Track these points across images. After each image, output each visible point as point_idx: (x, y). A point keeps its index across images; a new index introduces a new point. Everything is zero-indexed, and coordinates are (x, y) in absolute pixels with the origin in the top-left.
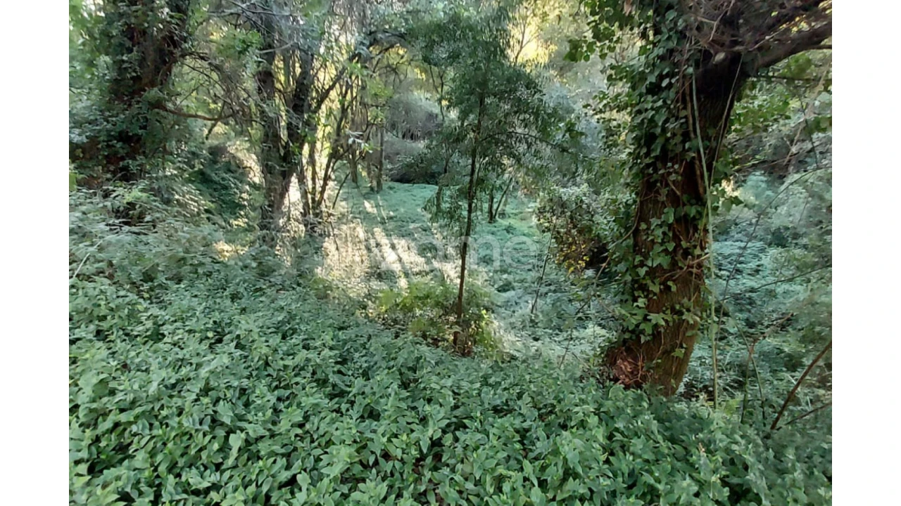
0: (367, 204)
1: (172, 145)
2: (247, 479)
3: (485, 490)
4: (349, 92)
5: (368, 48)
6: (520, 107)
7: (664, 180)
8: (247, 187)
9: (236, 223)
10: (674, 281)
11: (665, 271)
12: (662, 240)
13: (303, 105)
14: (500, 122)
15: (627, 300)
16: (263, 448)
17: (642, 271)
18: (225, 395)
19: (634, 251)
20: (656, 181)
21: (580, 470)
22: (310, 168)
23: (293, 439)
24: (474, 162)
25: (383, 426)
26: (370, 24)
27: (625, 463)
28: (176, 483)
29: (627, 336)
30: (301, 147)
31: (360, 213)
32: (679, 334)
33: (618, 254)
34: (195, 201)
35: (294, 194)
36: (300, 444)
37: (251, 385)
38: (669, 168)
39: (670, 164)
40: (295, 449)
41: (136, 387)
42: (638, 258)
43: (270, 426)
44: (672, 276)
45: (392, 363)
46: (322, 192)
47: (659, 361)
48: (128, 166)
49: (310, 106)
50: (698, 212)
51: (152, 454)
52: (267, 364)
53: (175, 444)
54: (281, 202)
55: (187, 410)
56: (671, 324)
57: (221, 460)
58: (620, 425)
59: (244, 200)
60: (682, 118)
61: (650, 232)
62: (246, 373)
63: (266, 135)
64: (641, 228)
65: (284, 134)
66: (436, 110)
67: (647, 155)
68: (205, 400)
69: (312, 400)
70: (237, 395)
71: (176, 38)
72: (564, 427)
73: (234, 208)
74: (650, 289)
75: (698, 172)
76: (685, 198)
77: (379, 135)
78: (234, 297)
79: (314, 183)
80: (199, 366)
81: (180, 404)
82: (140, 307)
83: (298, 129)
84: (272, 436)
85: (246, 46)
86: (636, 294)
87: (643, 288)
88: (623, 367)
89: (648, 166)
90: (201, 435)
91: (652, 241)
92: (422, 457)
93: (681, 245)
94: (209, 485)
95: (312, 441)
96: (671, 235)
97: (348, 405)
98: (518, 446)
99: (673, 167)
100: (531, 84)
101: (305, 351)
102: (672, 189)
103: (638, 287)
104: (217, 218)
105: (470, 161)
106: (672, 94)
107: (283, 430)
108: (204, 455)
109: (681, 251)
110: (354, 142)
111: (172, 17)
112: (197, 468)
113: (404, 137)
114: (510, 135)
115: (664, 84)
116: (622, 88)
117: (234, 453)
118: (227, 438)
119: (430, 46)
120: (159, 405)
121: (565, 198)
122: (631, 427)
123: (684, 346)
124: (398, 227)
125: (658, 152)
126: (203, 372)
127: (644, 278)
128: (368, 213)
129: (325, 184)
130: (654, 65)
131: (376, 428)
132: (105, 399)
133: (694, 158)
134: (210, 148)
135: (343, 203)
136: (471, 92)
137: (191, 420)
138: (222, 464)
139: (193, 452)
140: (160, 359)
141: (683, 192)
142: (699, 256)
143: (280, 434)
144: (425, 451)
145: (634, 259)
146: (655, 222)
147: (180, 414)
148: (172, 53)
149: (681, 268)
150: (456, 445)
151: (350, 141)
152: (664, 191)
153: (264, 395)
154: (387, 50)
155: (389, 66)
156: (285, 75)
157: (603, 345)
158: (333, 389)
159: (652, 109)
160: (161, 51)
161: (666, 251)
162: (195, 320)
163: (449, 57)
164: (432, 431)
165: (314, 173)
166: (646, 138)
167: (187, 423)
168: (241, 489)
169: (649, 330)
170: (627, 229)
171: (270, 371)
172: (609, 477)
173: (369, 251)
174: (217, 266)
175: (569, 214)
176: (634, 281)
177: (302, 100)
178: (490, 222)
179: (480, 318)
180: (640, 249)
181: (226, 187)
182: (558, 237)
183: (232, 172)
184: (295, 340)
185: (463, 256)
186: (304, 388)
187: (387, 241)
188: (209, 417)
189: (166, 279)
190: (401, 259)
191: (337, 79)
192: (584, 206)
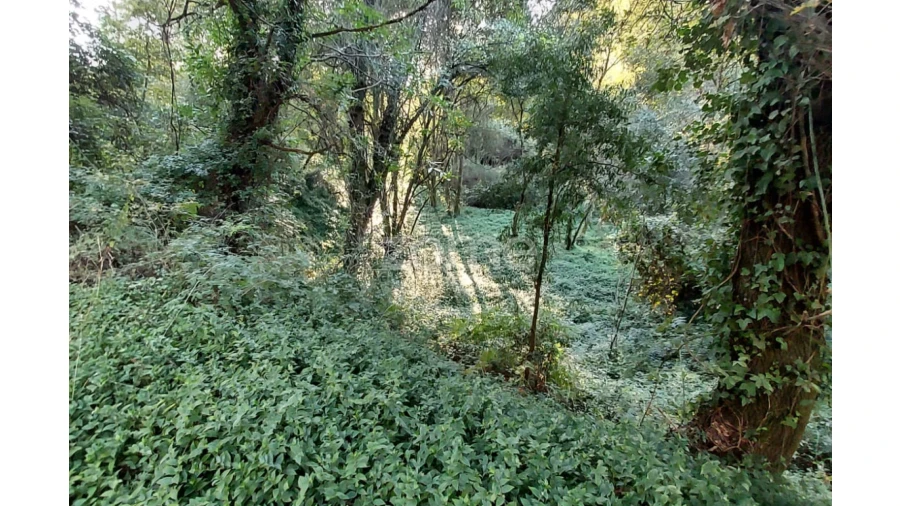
0: (444, 228)
1: (275, 175)
4: (432, 122)
5: (450, 80)
6: (602, 136)
7: (771, 222)
8: (336, 211)
9: (325, 244)
10: (785, 338)
11: (772, 326)
12: (770, 289)
13: (388, 136)
14: (580, 151)
15: (723, 354)
16: (327, 493)
17: (744, 324)
18: (299, 433)
19: (734, 299)
20: (761, 223)
22: (393, 193)
23: (357, 485)
24: (551, 193)
25: (444, 482)
26: (453, 58)
29: (724, 395)
30: (384, 176)
31: (437, 237)
32: (792, 401)
34: (293, 225)
35: (377, 218)
36: (363, 492)
37: (322, 423)
38: (779, 209)
39: (779, 205)
40: (359, 496)
41: (223, 418)
42: (739, 309)
43: (336, 470)
44: (784, 331)
46: (402, 217)
47: (765, 429)
48: (238, 195)
49: (395, 135)
50: (815, 259)
51: (232, 487)
52: (338, 401)
53: (251, 479)
54: (364, 227)
55: (263, 446)
56: (780, 387)
57: (290, 500)
59: (333, 223)
60: (794, 155)
61: (753, 279)
62: (320, 409)
63: (355, 164)
64: (742, 274)
65: (370, 162)
66: (515, 136)
67: (751, 192)
68: (280, 438)
69: (377, 446)
70: (309, 433)
71: (283, 83)
73: (324, 230)
74: (755, 344)
75: (816, 213)
77: (459, 161)
78: (316, 325)
79: (395, 209)
80: (279, 399)
81: (258, 438)
82: (236, 334)
83: (383, 159)
84: (338, 480)
85: (341, 86)
86: (737, 348)
87: (746, 343)
88: (719, 431)
89: (751, 205)
90: (273, 474)
91: (757, 289)
93: (793, 296)
95: (375, 490)
96: (780, 284)
97: (413, 452)
99: (783, 208)
100: (615, 113)
101: (373, 391)
102: (783, 233)
103: (739, 340)
104: (309, 239)
105: (548, 191)
106: (781, 127)
107: (347, 476)
108: (275, 494)
109: (794, 303)
110: (433, 170)
111: (280, 65)
112: (268, 505)
113: (482, 163)
114: (590, 165)
115: (772, 116)
116: (722, 119)
117: (302, 494)
118: (297, 478)
119: (509, 79)
120: (241, 437)
121: (651, 228)
123: (798, 414)
124: (473, 252)
125: (763, 190)
126: (282, 407)
127: (745, 331)
128: (444, 237)
129: (405, 209)
130: (759, 94)
131: (437, 483)
132: (197, 427)
133: (810, 197)
134: (307, 175)
135: (422, 227)
136: (550, 123)
137: (266, 457)
138: (291, 504)
139: (265, 490)
140: (246, 389)
142: (819, 311)
143: (345, 479)
145: (734, 310)
146: (760, 268)
147: (256, 450)
148: (279, 96)
149: (794, 323)
151: (430, 170)
152: (772, 234)
153: (333, 435)
154: (468, 81)
155: (469, 95)
156: (374, 108)
157: (694, 402)
158: (399, 432)
159: (757, 144)
160: (270, 95)
161: (774, 303)
162: (280, 348)
165: (396, 198)
166: (749, 173)
167: (263, 460)
169: (751, 392)
170: (726, 273)
171: (341, 408)
173: (445, 275)
174: (304, 291)
175: (656, 244)
176: (734, 334)
177: (388, 131)
178: (568, 249)
179: (554, 352)
180: (742, 298)
181: (318, 211)
182: (641, 268)
183: (324, 197)
184: (366, 376)
185: (538, 288)
186: (371, 430)
187: (462, 266)
188: (282, 455)
189: (260, 304)
190: (475, 285)
191: (420, 111)
192: (673, 236)
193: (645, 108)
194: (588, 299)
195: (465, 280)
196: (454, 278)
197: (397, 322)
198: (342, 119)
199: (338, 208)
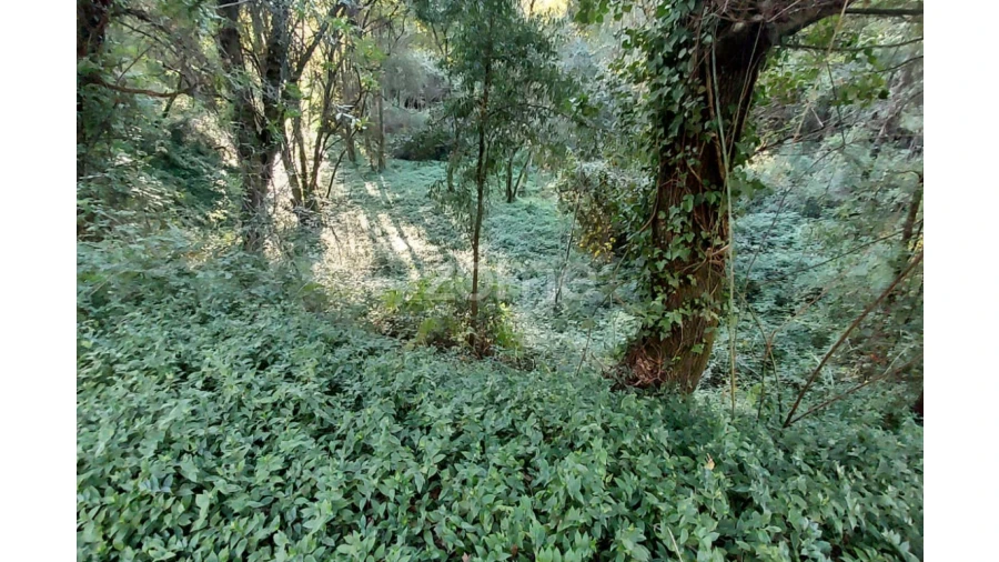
0: (368, 187)
1: (119, 126)
2: (219, 541)
3: (483, 528)
6: (532, 73)
7: (683, 164)
8: (224, 172)
9: (214, 215)
10: (694, 274)
11: (685, 264)
12: (682, 230)
13: (279, 72)
15: (646, 296)
16: (236, 505)
17: (661, 265)
18: (190, 447)
19: (654, 242)
20: (675, 165)
21: (581, 498)
22: (297, 147)
23: (272, 489)
24: (482, 140)
25: (374, 465)
27: (628, 484)
28: (136, 555)
29: (646, 334)
30: (281, 124)
31: (360, 197)
32: (697, 330)
33: (636, 246)
35: (280, 177)
36: (281, 495)
37: (221, 431)
38: (688, 151)
39: (688, 147)
40: (276, 500)
42: (657, 251)
43: (245, 479)
44: (692, 269)
45: (388, 388)
46: (314, 174)
47: (679, 358)
49: (289, 69)
50: (717, 198)
51: (105, 526)
52: (241, 404)
53: (132, 511)
54: (265, 191)
55: (143, 471)
56: (691, 319)
57: (189, 522)
58: (628, 441)
59: (222, 188)
60: (699, 96)
61: (669, 222)
62: (216, 417)
63: (237, 109)
64: (660, 217)
65: (260, 107)
67: (667, 133)
68: (166, 457)
69: (293, 444)
70: (205, 446)
72: (571, 446)
73: (209, 197)
74: (670, 283)
75: (719, 154)
76: (705, 182)
77: (377, 103)
78: (205, 319)
79: (303, 166)
80: (158, 414)
81: (135, 464)
83: (275, 102)
84: (248, 489)
86: (655, 289)
87: (663, 282)
88: (643, 366)
89: (666, 148)
90: (161, 499)
91: (672, 231)
92: (418, 496)
93: (700, 235)
94: (173, 555)
95: (295, 489)
96: (690, 224)
97: (339, 442)
98: (520, 476)
99: (691, 150)
100: (544, 47)
101: (285, 385)
102: (692, 174)
103: (658, 281)
105: (478, 138)
106: (689, 67)
107: (259, 482)
108: (168, 520)
109: (701, 242)
110: (342, 117)
112: (161, 535)
113: (406, 105)
114: (521, 108)
115: (681, 55)
116: (638, 56)
117: (203, 514)
118: (194, 496)
120: (110, 467)
121: (588, 174)
122: (639, 442)
123: (704, 341)
124: (405, 212)
125: (675, 133)
126: (163, 423)
127: (663, 272)
128: (370, 197)
129: (316, 166)
130: (671, 31)
131: (367, 468)
133: (714, 138)
134: (172, 125)
135: (341, 186)
136: (474, 57)
137: (149, 483)
138: (189, 527)
139: (154, 518)
140: (111, 410)
141: (702, 178)
142: (720, 246)
143: (257, 486)
144: (419, 490)
145: (653, 252)
147: (135, 477)
149: (701, 260)
150: (455, 479)
151: (338, 116)
152: (684, 176)
153: (235, 441)
157: (623, 344)
158: (321, 424)
159: (668, 84)
161: (685, 242)
162: (154, 354)
163: (448, 13)
164: (429, 468)
165: (302, 152)
166: (664, 117)
167: (144, 487)
168: (213, 554)
169: (668, 327)
170: (646, 217)
171: (244, 411)
172: (610, 504)
173: (374, 241)
174: (185, 280)
175: (593, 191)
176: (654, 276)
177: (277, 63)
178: (509, 201)
179: (499, 312)
180: (659, 241)
181: (196, 174)
182: (582, 218)
183: (202, 154)
184: (274, 370)
185: (475, 248)
186: (285, 428)
187: (394, 229)
188: (171, 476)
189: (122, 302)
190: (410, 249)
191: (318, 37)
192: (609, 182)
193: (578, 40)
194: (532, 254)
195: (399, 245)
196: (385, 244)
197: (317, 302)
198: (209, 46)
199: (225, 167)
